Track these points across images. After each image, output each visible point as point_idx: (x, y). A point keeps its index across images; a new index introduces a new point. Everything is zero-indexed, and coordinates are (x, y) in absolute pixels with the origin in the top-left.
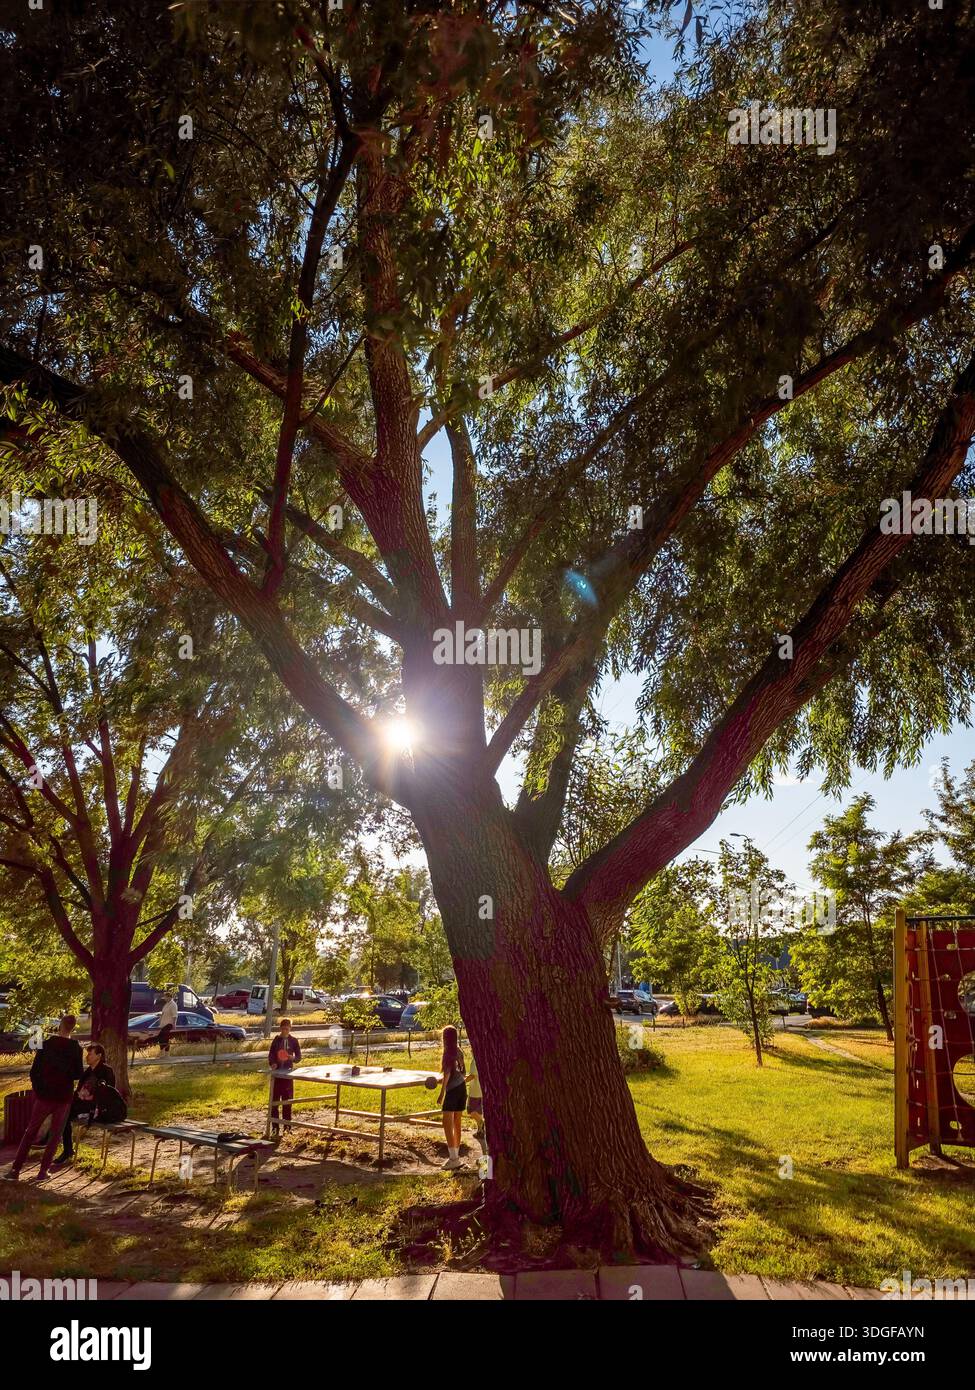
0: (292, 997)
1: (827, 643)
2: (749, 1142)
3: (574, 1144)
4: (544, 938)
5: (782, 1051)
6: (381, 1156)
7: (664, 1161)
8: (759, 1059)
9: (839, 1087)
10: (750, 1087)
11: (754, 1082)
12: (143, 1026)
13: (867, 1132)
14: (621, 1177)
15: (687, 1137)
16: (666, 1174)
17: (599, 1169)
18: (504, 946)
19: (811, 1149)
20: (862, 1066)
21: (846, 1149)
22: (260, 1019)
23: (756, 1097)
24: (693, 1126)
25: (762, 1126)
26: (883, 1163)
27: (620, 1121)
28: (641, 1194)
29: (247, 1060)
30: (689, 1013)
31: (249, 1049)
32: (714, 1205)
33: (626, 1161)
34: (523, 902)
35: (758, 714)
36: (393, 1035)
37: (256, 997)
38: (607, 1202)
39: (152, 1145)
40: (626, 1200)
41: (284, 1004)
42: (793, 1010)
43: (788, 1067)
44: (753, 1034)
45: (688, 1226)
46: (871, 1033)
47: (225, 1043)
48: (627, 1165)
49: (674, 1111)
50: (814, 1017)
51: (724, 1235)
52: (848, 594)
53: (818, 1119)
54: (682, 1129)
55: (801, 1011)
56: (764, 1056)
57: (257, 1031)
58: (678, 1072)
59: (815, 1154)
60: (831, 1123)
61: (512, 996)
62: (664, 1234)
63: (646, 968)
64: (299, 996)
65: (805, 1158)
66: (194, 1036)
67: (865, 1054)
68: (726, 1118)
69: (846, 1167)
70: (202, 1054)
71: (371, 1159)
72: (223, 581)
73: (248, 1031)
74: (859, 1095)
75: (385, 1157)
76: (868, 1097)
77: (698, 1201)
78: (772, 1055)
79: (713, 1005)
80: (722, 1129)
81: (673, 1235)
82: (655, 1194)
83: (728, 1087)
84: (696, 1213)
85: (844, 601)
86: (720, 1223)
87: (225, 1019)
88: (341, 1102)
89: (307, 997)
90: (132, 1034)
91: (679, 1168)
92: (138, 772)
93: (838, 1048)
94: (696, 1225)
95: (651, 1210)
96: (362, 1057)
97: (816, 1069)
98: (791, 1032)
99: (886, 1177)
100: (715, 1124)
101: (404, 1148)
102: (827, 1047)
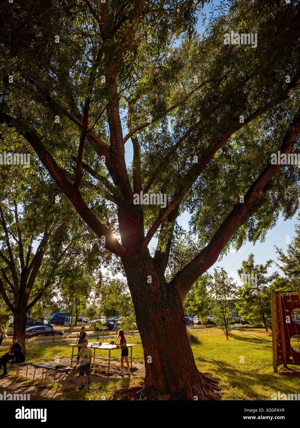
0: (78, 321)
1: (252, 204)
2: (228, 365)
3: (174, 367)
4: (164, 299)
5: (234, 336)
6: (109, 372)
7: (202, 372)
8: (227, 338)
9: (253, 347)
10: (225, 347)
11: (227, 346)
12: (30, 331)
13: (263, 361)
14: (189, 377)
15: (207, 363)
16: (203, 376)
17: (182, 375)
18: (151, 301)
19: (247, 367)
20: (259, 340)
21: (257, 367)
22: (68, 328)
23: (227, 350)
24: (209, 360)
25: (230, 360)
26: (270, 371)
27: (189, 359)
28: (196, 383)
29: (64, 341)
30: (204, 324)
31: (65, 338)
32: (219, 386)
33: (191, 372)
34: (157, 287)
35: (231, 226)
36: (111, 333)
37: (67, 321)
38: (185, 386)
39: (33, 370)
40: (191, 385)
41: (76, 323)
42: (236, 322)
43: (236, 341)
44: (225, 330)
45: (211, 393)
46: (260, 329)
47: (57, 336)
48: (191, 374)
49: (202, 355)
50: (243, 325)
51: (223, 396)
52: (258, 189)
53: (248, 357)
54: (206, 361)
55: (239, 323)
56: (229, 337)
57: (67, 332)
58: (202, 343)
59: (248, 368)
60: (252, 358)
61: (154, 318)
62: (204, 396)
63: (191, 310)
64: (81, 320)
65: (245, 370)
66: (47, 334)
67: (260, 336)
68: (219, 357)
69: (258, 372)
70: (49, 339)
71: (106, 373)
72: (62, 182)
73: (64, 332)
74: (259, 349)
75: (110, 372)
76: (262, 349)
77: (213, 385)
78: (231, 337)
79: (212, 321)
80: (218, 361)
81: (206, 396)
82: (200, 383)
83: (218, 347)
84: (213, 389)
85: (257, 191)
86: (221, 392)
87: (56, 328)
88: (95, 354)
89: (84, 321)
90: (27, 333)
91: (207, 374)
92: (30, 248)
93: (251, 334)
94: (213, 393)
95: (199, 388)
96: (101, 340)
97: (245, 341)
98: (236, 329)
99: (271, 375)
100: (215, 359)
101: (116, 369)
102: (248, 334)
